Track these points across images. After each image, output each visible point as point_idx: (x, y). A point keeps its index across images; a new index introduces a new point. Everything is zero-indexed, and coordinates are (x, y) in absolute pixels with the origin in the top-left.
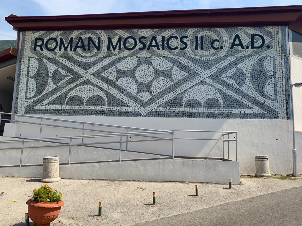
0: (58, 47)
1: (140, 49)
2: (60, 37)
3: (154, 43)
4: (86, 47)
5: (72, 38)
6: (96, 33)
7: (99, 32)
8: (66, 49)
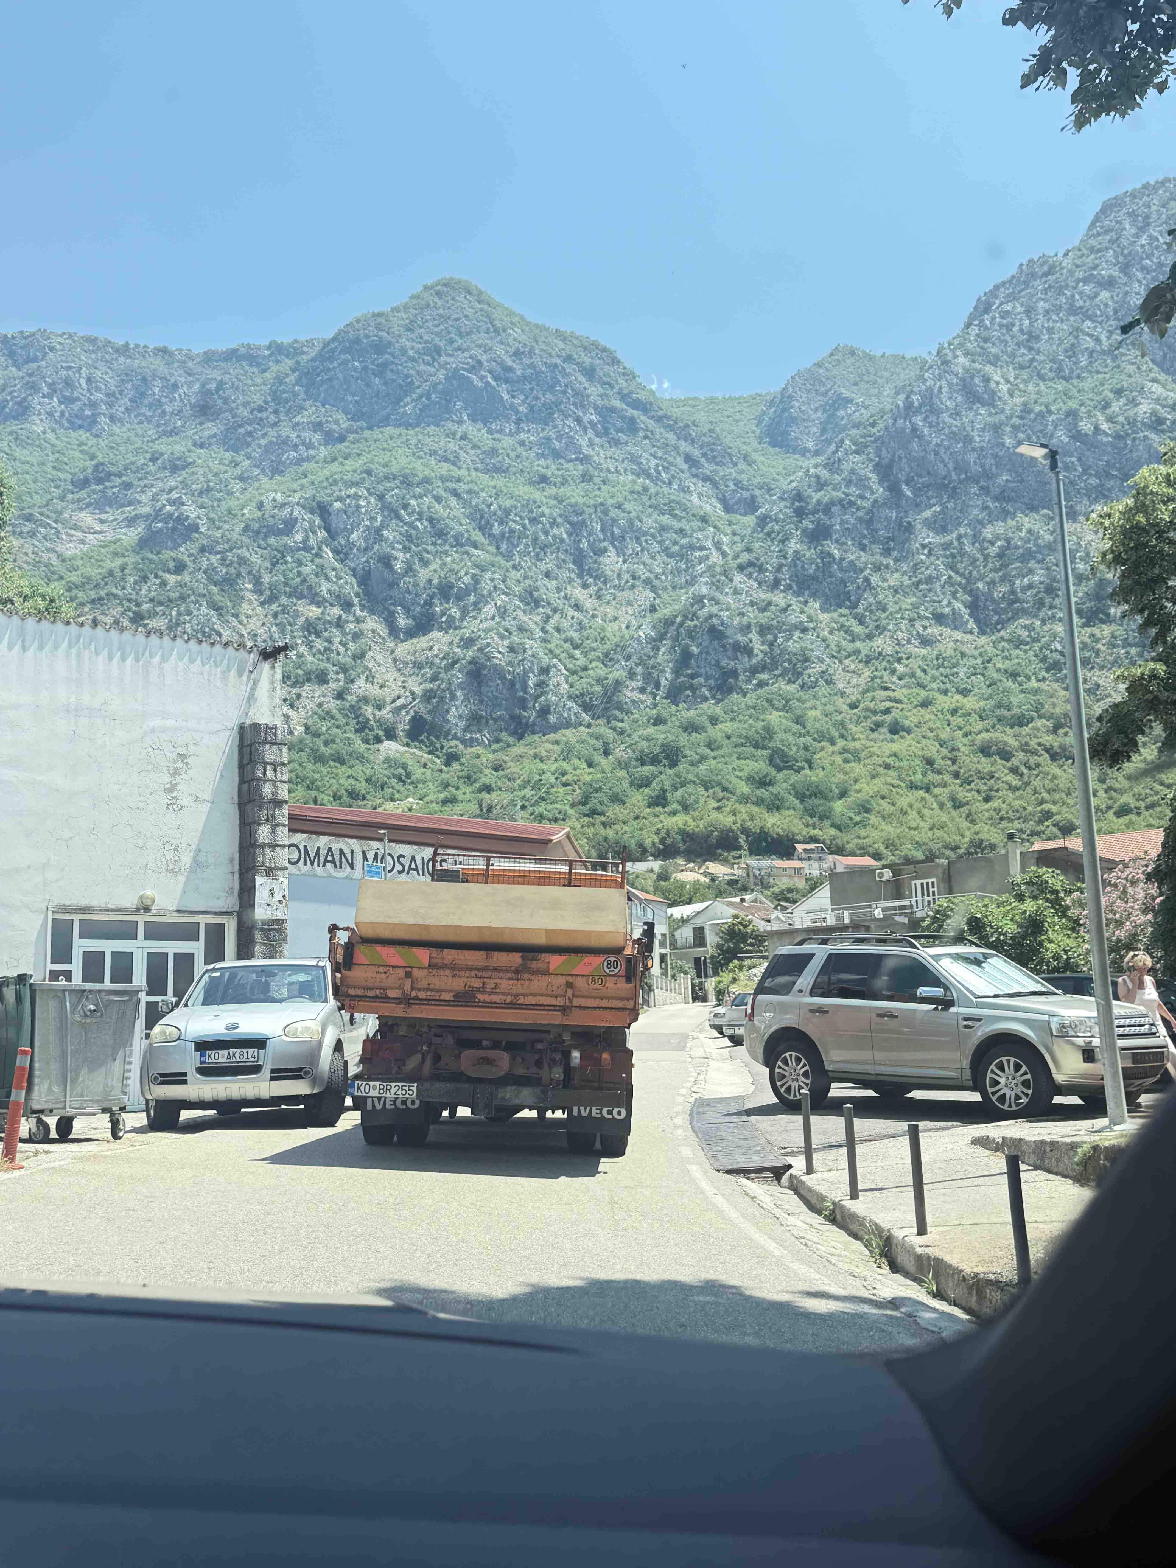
0: (302, 860)
1: (400, 872)
2: (303, 844)
3: (413, 866)
4: (338, 864)
5: (319, 848)
6: (348, 843)
7: (351, 841)
8: (312, 864)
